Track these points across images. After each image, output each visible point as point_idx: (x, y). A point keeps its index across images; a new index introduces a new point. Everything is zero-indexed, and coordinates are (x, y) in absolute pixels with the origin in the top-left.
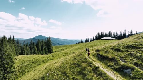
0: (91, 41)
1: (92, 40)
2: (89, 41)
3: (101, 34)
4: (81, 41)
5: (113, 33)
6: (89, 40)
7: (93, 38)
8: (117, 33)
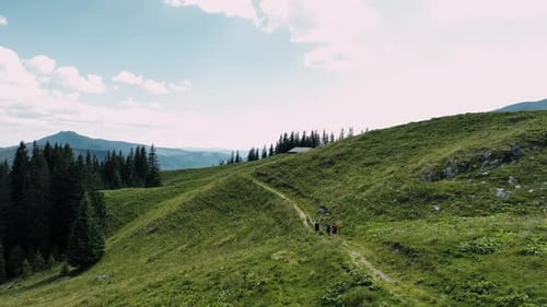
0: (264, 155)
1: (268, 153)
2: (260, 157)
3: (292, 136)
4: (235, 155)
5: (321, 136)
6: (260, 154)
7: (271, 149)
8: (332, 136)
